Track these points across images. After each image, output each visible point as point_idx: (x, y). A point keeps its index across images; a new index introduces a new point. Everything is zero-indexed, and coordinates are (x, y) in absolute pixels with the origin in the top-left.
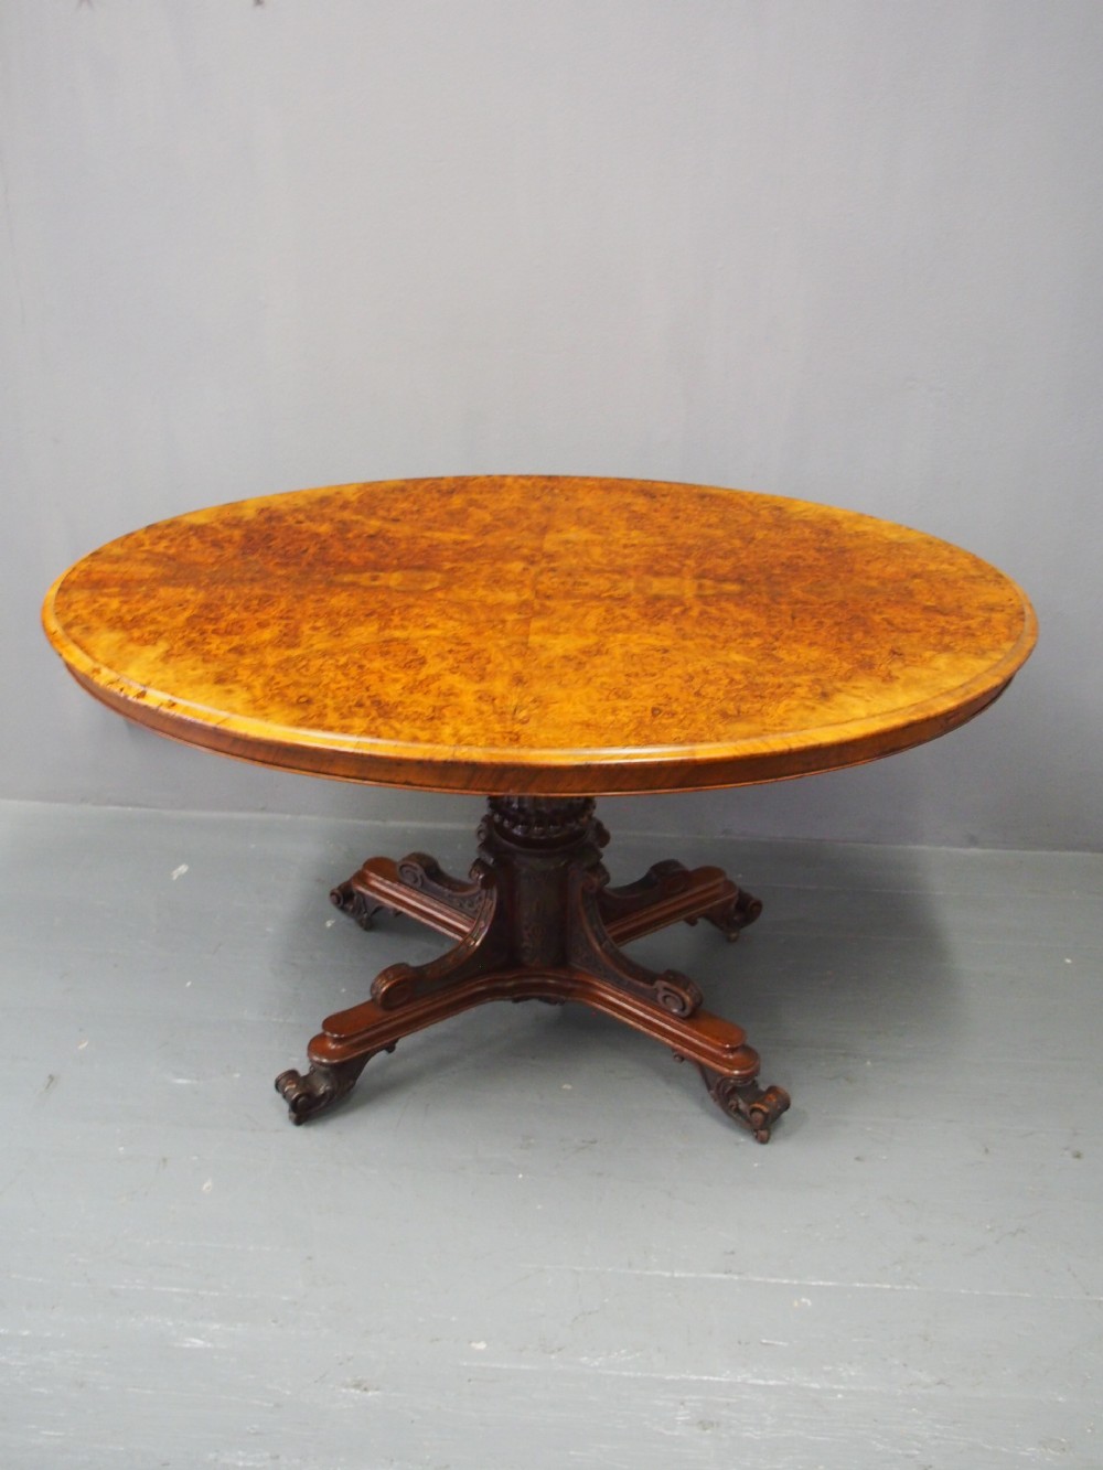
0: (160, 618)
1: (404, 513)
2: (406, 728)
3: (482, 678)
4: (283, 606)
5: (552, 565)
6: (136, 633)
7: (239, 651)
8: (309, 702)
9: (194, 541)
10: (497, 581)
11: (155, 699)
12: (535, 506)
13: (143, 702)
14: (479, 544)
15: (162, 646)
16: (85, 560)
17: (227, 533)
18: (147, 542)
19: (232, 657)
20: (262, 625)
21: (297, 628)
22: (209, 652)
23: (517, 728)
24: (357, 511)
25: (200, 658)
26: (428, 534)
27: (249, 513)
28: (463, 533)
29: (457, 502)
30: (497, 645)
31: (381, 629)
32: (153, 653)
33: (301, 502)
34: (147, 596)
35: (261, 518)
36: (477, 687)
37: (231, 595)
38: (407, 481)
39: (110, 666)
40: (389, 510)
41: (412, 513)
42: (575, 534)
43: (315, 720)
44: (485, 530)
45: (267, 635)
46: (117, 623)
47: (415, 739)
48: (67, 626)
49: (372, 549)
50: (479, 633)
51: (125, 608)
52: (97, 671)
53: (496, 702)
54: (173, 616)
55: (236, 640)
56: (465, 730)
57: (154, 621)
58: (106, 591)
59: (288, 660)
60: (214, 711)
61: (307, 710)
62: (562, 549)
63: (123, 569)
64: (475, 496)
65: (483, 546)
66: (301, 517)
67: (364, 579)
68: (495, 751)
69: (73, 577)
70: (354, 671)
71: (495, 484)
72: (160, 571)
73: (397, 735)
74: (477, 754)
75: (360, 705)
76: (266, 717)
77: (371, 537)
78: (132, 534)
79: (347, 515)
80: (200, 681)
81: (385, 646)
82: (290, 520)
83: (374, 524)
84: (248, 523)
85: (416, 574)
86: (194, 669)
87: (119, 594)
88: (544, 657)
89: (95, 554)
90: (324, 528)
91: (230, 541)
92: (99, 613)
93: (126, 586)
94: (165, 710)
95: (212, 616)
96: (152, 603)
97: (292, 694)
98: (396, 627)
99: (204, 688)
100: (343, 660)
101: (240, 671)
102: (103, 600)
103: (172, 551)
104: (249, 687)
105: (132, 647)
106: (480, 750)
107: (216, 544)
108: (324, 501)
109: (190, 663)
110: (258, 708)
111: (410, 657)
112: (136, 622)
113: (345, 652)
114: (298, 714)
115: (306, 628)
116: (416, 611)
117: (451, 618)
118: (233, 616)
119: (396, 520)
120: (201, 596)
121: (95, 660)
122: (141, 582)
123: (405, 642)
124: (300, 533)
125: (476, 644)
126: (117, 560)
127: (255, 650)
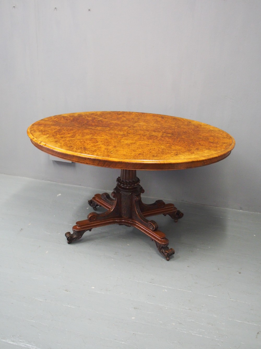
0: (49, 131)
1: (108, 117)
2: (88, 152)
3: (108, 146)
4: (75, 131)
5: (133, 128)
6: (44, 133)
7: (62, 137)
8: (71, 147)
9: (62, 119)
10: (120, 130)
11: (42, 144)
12: (136, 118)
13: (40, 144)
14: (121, 123)
15: (48, 135)
16: (40, 120)
17: (70, 118)
18: (53, 118)
19: (60, 138)
20: (69, 134)
21: (75, 135)
22: (56, 137)
23: (110, 154)
24: (98, 116)
25: (54, 138)
26: (111, 121)
27: (76, 115)
28: (118, 121)
29: (120, 116)
30: (114, 141)
31: (92, 136)
32: (45, 136)
33: (88, 114)
34: (49, 127)
35: (78, 116)
36: (105, 147)
37: (65, 128)
38: (112, 112)
39: (36, 138)
40: (105, 117)
41: (110, 117)
42: (142, 123)
43: (71, 150)
44: (123, 121)
45: (69, 135)
46: (41, 131)
47: (89, 154)
48: (31, 131)
49: (98, 123)
50: (111, 139)
51: (44, 129)
52: (34, 138)
53: (108, 150)
54: (52, 131)
55: (62, 136)
56: (99, 153)
57: (48, 131)
58: (41, 126)
59: (71, 140)
60: (52, 147)
61: (70, 148)
62: (137, 126)
63: (46, 122)
64: (125, 115)
65: (121, 124)
66: (86, 116)
67: (93, 128)
68: (104, 157)
69: (36, 123)
70: (83, 143)
71: (130, 113)
72: (53, 123)
73: (86, 153)
74: (100, 158)
75: (81, 148)
76: (62, 148)
77: (99, 121)
78: (51, 117)
79: (96, 117)
80: (52, 142)
81: (91, 139)
82: (84, 117)
83: (101, 118)
84: (75, 117)
85: (104, 128)
86: (52, 140)
87: (44, 126)
88: (122, 144)
89: (42, 120)
90: (90, 119)
91: (70, 119)
92: (38, 129)
93: (45, 125)
94: (44, 146)
95: (60, 131)
96: (49, 128)
97: (69, 145)
98: (95, 136)
99: (52, 143)
100: (81, 141)
101: (61, 141)
102: (39, 127)
103: (57, 120)
104: (61, 143)
105: (42, 135)
106: (100, 157)
107: (67, 120)
108: (93, 114)
109: (52, 139)
110: (61, 147)
111: (96, 141)
112: (44, 131)
113: (83, 139)
114: (69, 148)
115: (77, 135)
116: (101, 134)
117: (107, 136)
118: (64, 132)
119: (106, 118)
120: (59, 128)
121: (34, 137)
122: (48, 125)
123: (95, 139)
124: (85, 119)
125: (110, 140)
126: (46, 121)
127: (65, 137)
